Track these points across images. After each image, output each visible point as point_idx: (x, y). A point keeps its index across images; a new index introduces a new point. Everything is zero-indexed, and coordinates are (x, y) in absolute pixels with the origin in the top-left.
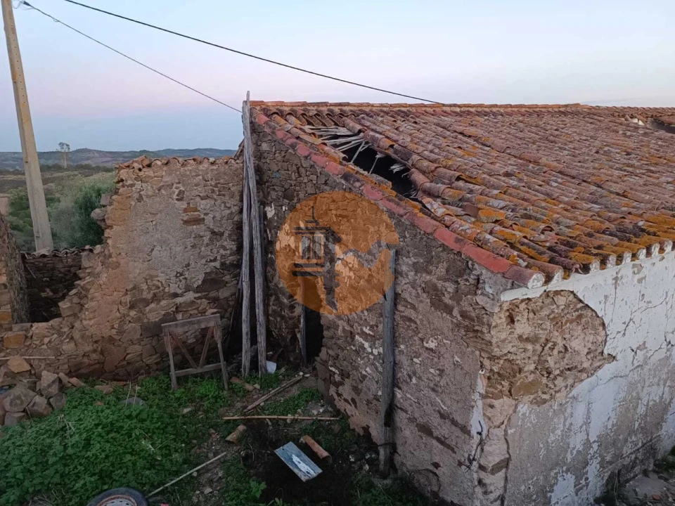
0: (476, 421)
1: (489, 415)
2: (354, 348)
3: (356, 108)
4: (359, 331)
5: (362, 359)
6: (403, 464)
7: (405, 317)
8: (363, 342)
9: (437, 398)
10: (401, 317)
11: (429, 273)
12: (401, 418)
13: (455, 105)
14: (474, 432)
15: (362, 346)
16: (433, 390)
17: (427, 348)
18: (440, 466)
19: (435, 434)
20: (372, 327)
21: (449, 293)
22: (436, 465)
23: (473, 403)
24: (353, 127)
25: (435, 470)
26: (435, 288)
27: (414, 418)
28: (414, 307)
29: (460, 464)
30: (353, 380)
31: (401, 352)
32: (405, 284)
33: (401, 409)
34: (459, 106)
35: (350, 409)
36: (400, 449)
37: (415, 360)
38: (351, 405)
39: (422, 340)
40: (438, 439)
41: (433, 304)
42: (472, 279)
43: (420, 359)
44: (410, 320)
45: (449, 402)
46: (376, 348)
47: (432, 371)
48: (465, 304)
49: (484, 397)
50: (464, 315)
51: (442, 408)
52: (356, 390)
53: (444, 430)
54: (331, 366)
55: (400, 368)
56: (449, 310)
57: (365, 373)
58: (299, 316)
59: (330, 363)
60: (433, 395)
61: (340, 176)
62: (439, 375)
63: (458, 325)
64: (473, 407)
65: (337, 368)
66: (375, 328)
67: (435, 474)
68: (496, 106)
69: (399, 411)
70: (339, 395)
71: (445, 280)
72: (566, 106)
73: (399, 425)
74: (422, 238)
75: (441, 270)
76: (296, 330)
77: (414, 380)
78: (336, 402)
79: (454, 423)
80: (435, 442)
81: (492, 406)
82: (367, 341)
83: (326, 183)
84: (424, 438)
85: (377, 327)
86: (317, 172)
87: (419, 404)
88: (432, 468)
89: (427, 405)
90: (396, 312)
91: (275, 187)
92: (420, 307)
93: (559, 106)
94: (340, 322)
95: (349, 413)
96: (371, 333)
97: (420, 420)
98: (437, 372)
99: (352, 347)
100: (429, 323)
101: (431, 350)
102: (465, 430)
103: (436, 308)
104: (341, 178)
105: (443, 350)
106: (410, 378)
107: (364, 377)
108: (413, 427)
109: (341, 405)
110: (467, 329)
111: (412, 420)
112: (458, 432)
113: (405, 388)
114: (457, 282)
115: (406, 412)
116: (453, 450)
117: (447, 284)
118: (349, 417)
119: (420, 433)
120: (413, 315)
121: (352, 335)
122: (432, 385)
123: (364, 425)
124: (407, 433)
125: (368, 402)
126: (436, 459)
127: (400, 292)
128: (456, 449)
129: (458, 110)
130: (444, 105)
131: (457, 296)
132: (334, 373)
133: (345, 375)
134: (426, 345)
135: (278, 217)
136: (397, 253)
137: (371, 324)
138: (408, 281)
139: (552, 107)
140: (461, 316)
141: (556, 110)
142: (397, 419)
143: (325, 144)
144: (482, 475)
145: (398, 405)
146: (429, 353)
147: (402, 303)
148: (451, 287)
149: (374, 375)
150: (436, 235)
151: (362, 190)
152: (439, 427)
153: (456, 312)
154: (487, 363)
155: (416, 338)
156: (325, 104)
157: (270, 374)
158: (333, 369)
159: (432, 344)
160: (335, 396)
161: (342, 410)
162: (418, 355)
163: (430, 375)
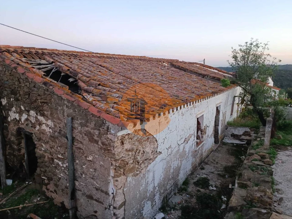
0: (111, 189)
1: (116, 185)
2: (54, 166)
3: (51, 52)
4: (56, 157)
5: (58, 170)
6: (81, 215)
7: (78, 147)
8: (58, 162)
9: (94, 182)
10: (76, 148)
11: (87, 127)
12: (79, 194)
13: (97, 53)
14: (110, 193)
15: (58, 164)
16: (92, 178)
17: (88, 160)
18: (97, 212)
19: (94, 198)
20: (62, 154)
21: (96, 135)
22: (96, 212)
23: (109, 181)
24: (49, 60)
26: (90, 133)
27: (85, 193)
28: (81, 143)
29: (106, 209)
30: (54, 181)
31: (77, 164)
32: (77, 132)
33: (79, 190)
34: (99, 54)
35: (54, 195)
36: (79, 209)
37: (83, 166)
38: (54, 193)
39: (86, 157)
40: (96, 200)
41: (90, 140)
42: (105, 128)
43: (86, 166)
44: (80, 148)
45: (99, 183)
46: (65, 164)
47: (91, 170)
48: (103, 139)
49: (113, 177)
50: (103, 143)
51: (97, 186)
52: (56, 185)
53: (98, 195)
54: (43, 176)
55: (77, 171)
56: (97, 142)
57: (60, 177)
58: (24, 154)
59: (42, 175)
60: (92, 180)
61: (42, 83)
62: (94, 171)
63: (101, 148)
64: (109, 183)
65: (46, 177)
66: (64, 155)
67: (95, 216)
68: (114, 55)
69: (78, 191)
70: (48, 189)
71: (94, 129)
72: (141, 57)
73: (78, 197)
74: (83, 111)
75: (92, 125)
76: (23, 161)
77: (84, 176)
78: (46, 194)
79: (102, 191)
80: (94, 202)
81: (117, 181)
82: (60, 161)
83: (34, 87)
84: (90, 201)
85: (65, 154)
86: (29, 81)
87: (86, 186)
88: (94, 214)
89: (90, 186)
90: (73, 146)
91: (6, 89)
92: (84, 142)
93: (139, 57)
94: (46, 154)
95: (53, 197)
96: (62, 157)
97: (88, 193)
98: (93, 170)
99: (53, 165)
100: (89, 149)
101: (90, 161)
102: (107, 193)
103: (92, 142)
104: (42, 84)
105: (95, 160)
106: (82, 175)
107: (60, 179)
108: (84, 197)
109: (49, 194)
110: (105, 150)
111: (84, 194)
112: (104, 195)
113: (79, 180)
114: (99, 130)
115: (81, 191)
116: (102, 203)
117: (95, 131)
118: (53, 199)
119: (88, 199)
120: (81, 146)
121: (53, 159)
122: (91, 176)
123: (61, 201)
124: (82, 200)
125: (63, 190)
126: (96, 209)
127: (75, 137)
128: (104, 203)
129: (99, 55)
130: (93, 53)
131: (100, 136)
132: (45, 179)
133: (50, 179)
134: (88, 159)
135: (9, 104)
136: (72, 119)
137: (62, 153)
138: (78, 131)
139: (136, 57)
140: (102, 144)
141: (138, 58)
142: (77, 195)
143: (33, 67)
144: (115, 210)
145: (77, 188)
146: (89, 162)
147: (76, 141)
148: (97, 132)
149: (65, 177)
150: (89, 110)
151: (54, 90)
152: (96, 195)
153: (100, 143)
154: (114, 163)
155: (83, 157)
156: (34, 48)
157: (9, 186)
158: (44, 177)
159: (90, 158)
160: (46, 190)
161: (50, 196)
162: (84, 164)
163: (90, 172)
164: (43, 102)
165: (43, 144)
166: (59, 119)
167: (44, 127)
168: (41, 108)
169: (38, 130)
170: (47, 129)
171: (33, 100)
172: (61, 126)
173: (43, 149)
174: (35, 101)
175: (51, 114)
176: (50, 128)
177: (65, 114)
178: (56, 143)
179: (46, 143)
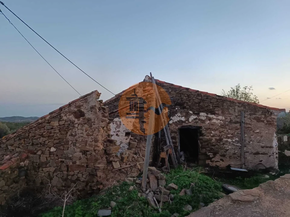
0: (275, 143)
2: (222, 143)
4: (225, 137)
5: (226, 145)
7: (247, 127)
8: (227, 140)
9: (260, 144)
10: (245, 128)
11: (256, 114)
14: (274, 146)
16: (258, 142)
19: (260, 153)
20: (232, 134)
22: (261, 161)
23: (273, 140)
25: (261, 162)
26: (258, 117)
27: (252, 152)
28: (250, 124)
29: (270, 156)
30: (221, 153)
31: (246, 137)
36: (246, 164)
37: (251, 137)
38: (219, 162)
39: (254, 131)
40: (262, 154)
41: (257, 121)
42: (269, 113)
43: (254, 136)
45: (265, 143)
46: (234, 139)
47: (258, 137)
48: (268, 119)
49: (276, 137)
50: (267, 121)
51: (262, 145)
52: (223, 156)
53: (264, 150)
55: (245, 141)
56: (263, 121)
57: (228, 149)
59: (208, 152)
60: (258, 144)
62: (261, 138)
63: (266, 124)
64: (273, 141)
67: (261, 164)
69: (245, 153)
70: (211, 161)
73: (245, 157)
74: (252, 107)
75: (260, 113)
77: (251, 142)
78: (210, 165)
79: (267, 147)
80: (260, 155)
82: (229, 139)
83: (207, 98)
85: (234, 133)
87: (253, 148)
88: (259, 163)
89: (257, 147)
90: (243, 127)
92: (253, 123)
94: (213, 138)
95: (218, 165)
96: (231, 136)
97: (254, 152)
100: (256, 126)
101: (258, 132)
102: (271, 147)
104: (216, 96)
105: (261, 131)
106: (249, 142)
107: (227, 150)
108: (251, 155)
110: (269, 124)
112: (268, 149)
113: (247, 146)
114: (265, 115)
115: (248, 152)
116: (267, 154)
117: (262, 116)
118: (218, 166)
119: (255, 156)
120: (250, 126)
121: (221, 140)
122: (258, 141)
124: (249, 157)
125: (230, 157)
126: (261, 160)
128: (268, 153)
131: (266, 118)
133: (215, 154)
134: (255, 132)
137: (232, 133)
138: (247, 118)
146: (257, 134)
147: (245, 124)
149: (233, 148)
150: (257, 106)
151: (227, 99)
152: (262, 151)
153: (265, 121)
155: (251, 131)
158: (210, 154)
159: (258, 131)
160: (210, 163)
161: (214, 165)
162: (252, 135)
163: (257, 139)
164: (214, 106)
165: (212, 132)
166: (230, 114)
167: (214, 121)
168: (213, 110)
169: (209, 124)
170: (218, 122)
171: (204, 106)
172: (232, 118)
173: (211, 135)
174: (207, 107)
175: (222, 112)
176: (220, 120)
177: (236, 110)
178: (226, 128)
179: (216, 130)
